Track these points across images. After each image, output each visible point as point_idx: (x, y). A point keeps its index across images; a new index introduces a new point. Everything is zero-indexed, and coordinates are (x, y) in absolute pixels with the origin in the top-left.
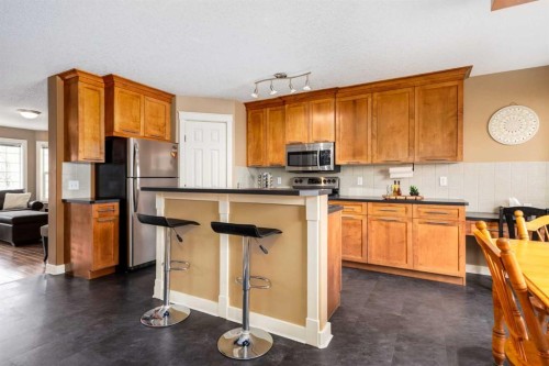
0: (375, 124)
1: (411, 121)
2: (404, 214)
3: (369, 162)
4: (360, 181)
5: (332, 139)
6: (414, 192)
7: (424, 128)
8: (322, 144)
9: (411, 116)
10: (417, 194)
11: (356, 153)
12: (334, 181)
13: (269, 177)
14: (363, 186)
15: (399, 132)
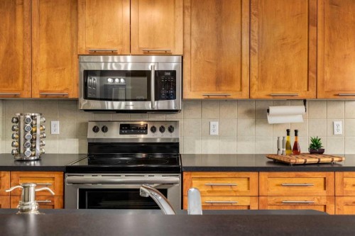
0: (255, 28)
1: (313, 29)
2: (321, 190)
3: (245, 95)
4: (215, 127)
5: (179, 50)
6: (316, 148)
7: (331, 42)
8: (153, 58)
9: (312, 21)
10: (321, 152)
11: (222, 79)
12: (171, 130)
13: (39, 120)
14: (219, 137)
15: (294, 46)
